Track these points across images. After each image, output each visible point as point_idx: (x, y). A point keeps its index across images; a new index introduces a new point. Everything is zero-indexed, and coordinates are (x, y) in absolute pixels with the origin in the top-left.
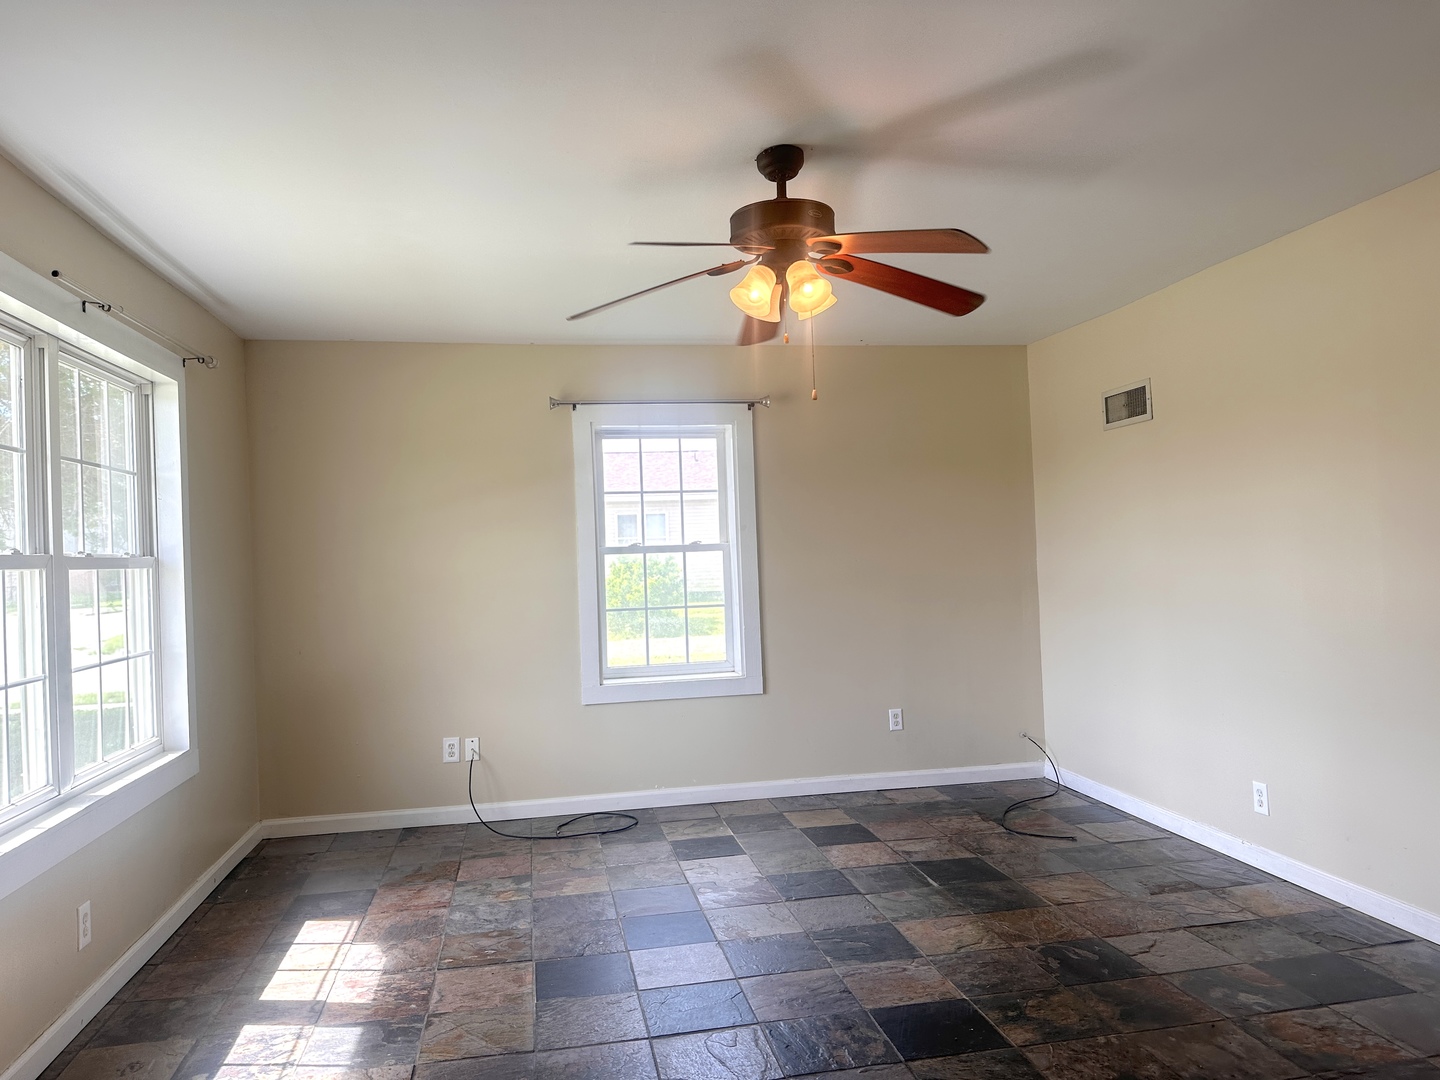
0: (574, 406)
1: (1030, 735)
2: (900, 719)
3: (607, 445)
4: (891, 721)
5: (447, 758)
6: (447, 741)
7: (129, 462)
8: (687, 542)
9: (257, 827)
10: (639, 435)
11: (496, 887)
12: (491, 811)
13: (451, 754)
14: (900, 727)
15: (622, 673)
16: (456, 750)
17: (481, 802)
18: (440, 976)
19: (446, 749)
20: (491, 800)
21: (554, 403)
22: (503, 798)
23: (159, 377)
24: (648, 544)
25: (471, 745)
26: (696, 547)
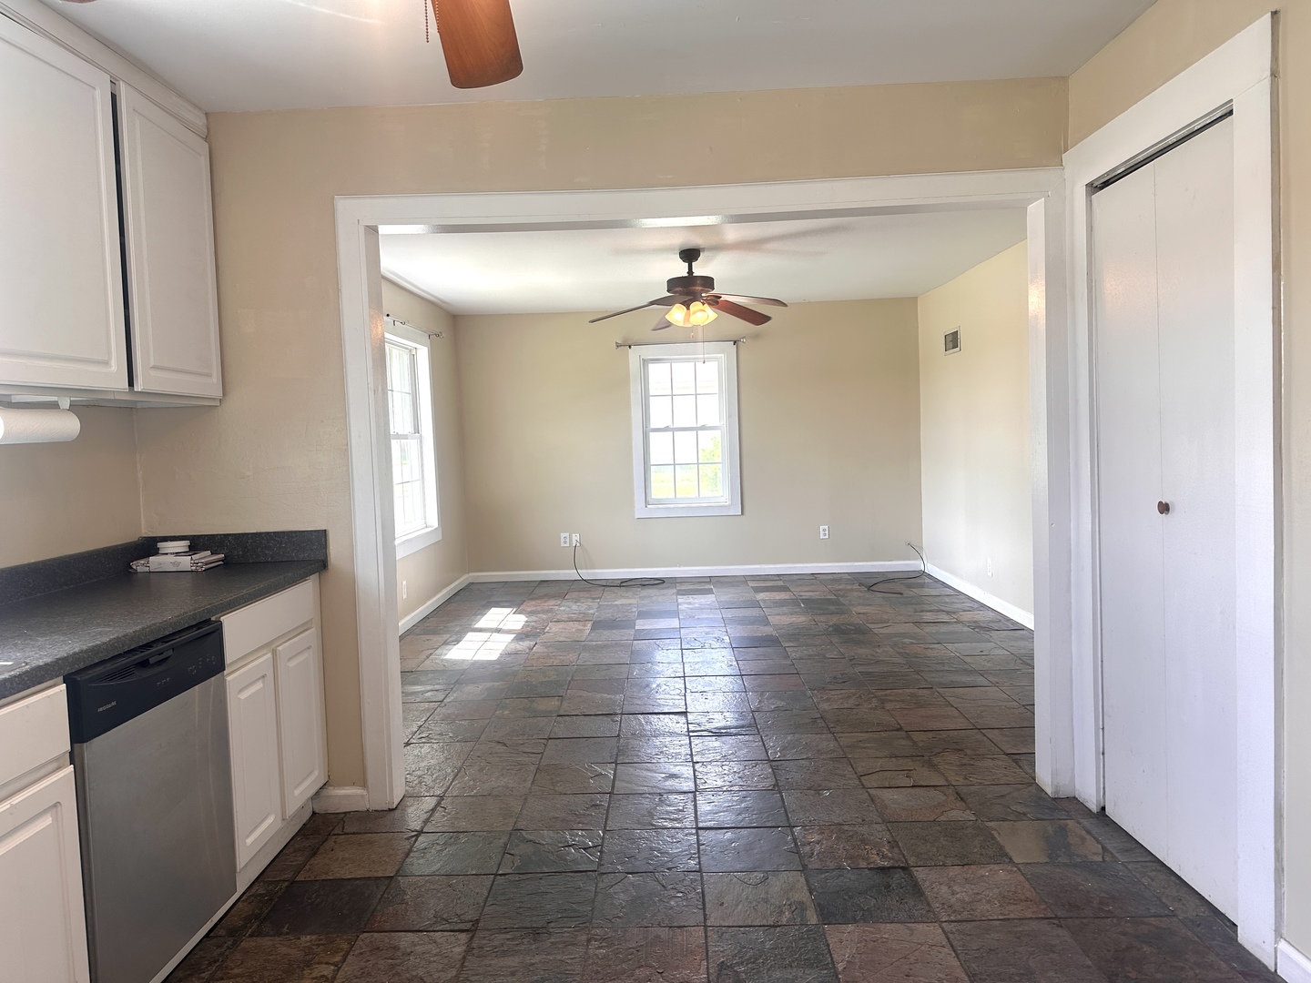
0: (630, 347)
1: (912, 544)
2: (827, 532)
3: (652, 367)
4: (822, 533)
5: (563, 545)
6: (563, 535)
7: (407, 388)
8: (699, 425)
9: (466, 576)
10: (670, 361)
11: (582, 601)
12: (587, 574)
13: (565, 542)
14: (827, 537)
15: (659, 502)
16: (568, 540)
17: (581, 569)
18: (550, 624)
19: (562, 540)
20: (587, 568)
21: (618, 346)
22: (593, 567)
23: (417, 346)
24: (675, 426)
25: (576, 537)
26: (704, 428)
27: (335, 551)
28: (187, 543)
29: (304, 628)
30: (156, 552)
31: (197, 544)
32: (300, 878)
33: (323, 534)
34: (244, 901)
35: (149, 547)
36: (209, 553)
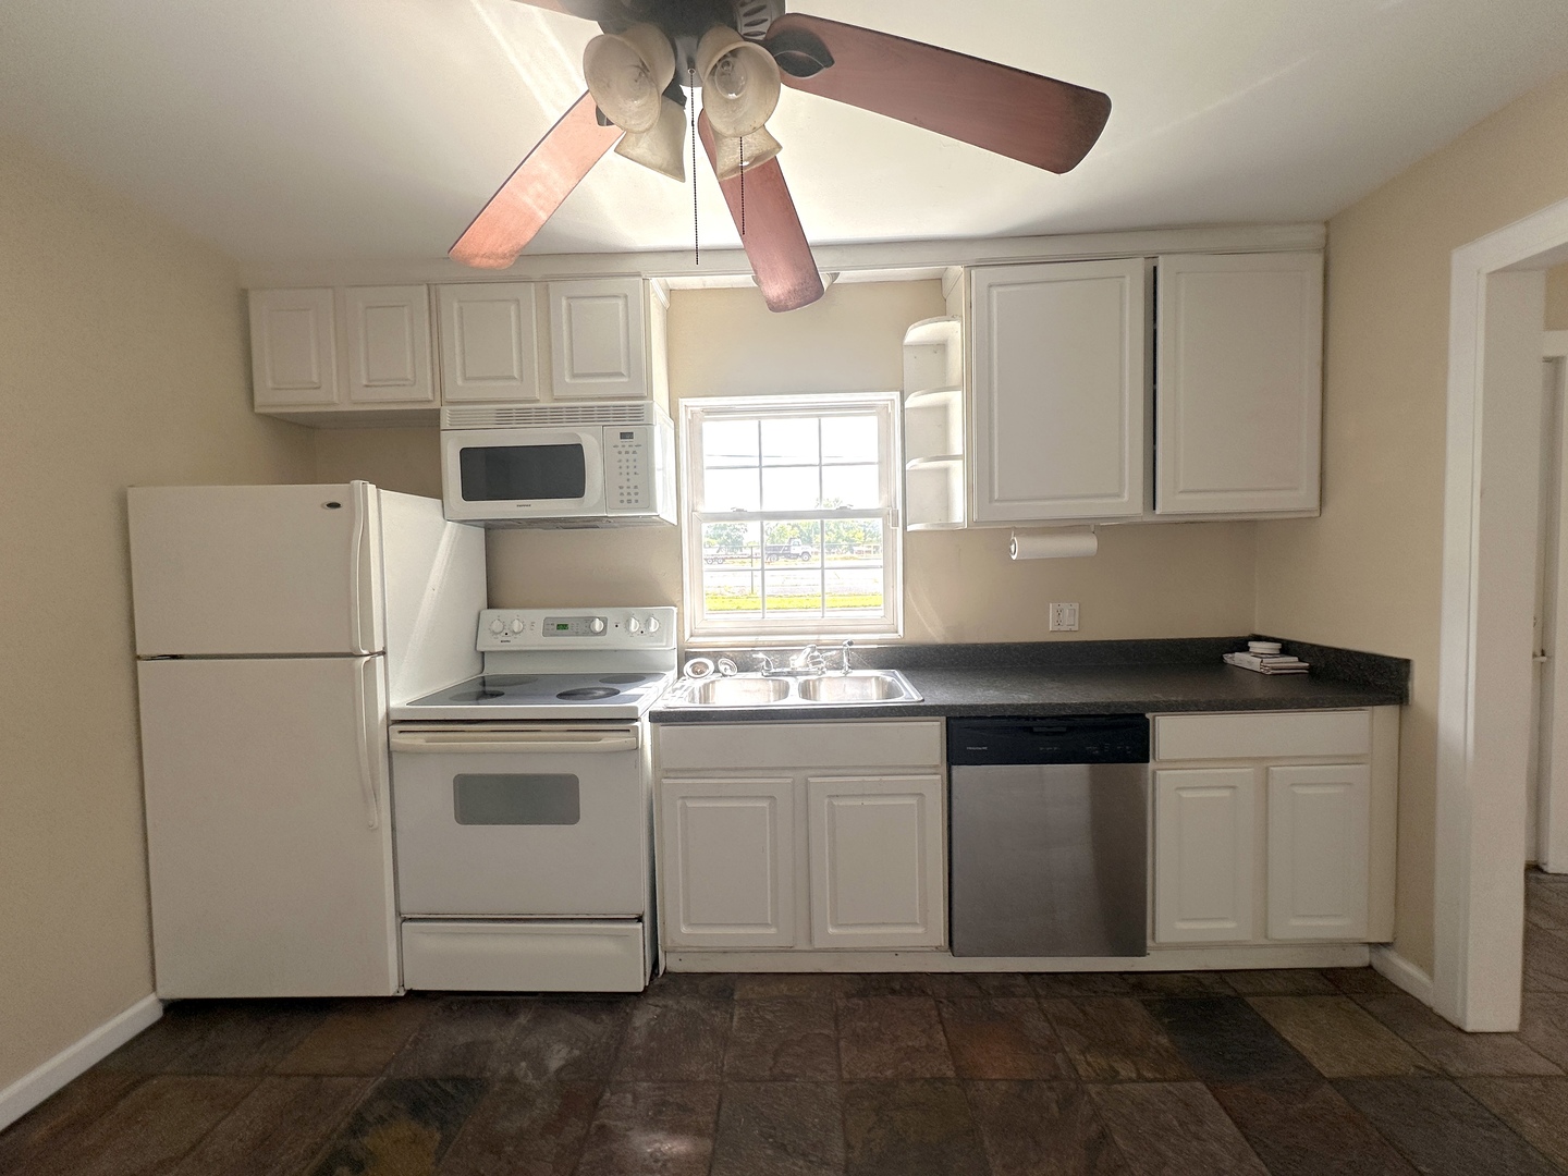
27: (1418, 684)
28: (1278, 645)
29: (1353, 759)
30: (1246, 649)
31: (1287, 648)
32: (1250, 1000)
33: (1407, 662)
34: (1185, 977)
35: (1241, 645)
36: (1296, 659)
